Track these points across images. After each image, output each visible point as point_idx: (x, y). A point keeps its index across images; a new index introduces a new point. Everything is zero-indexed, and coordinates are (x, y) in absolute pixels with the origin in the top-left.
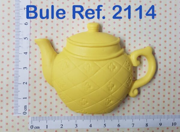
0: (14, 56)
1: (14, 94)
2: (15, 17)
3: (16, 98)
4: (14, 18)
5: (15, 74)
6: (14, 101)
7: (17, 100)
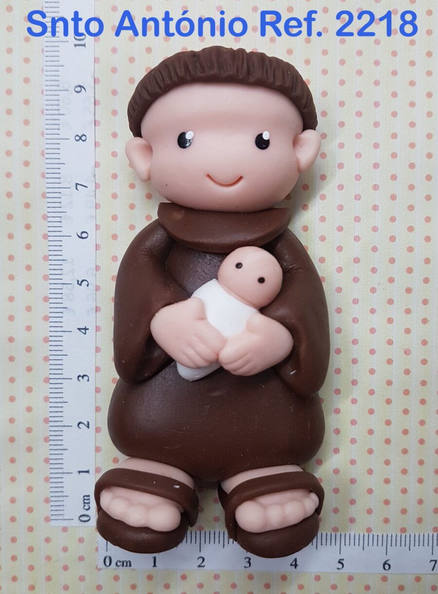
0: (46, 340)
1: (51, 457)
2: (49, 215)
3: (56, 471)
4: (45, 217)
5: (51, 395)
6: (51, 480)
7: (60, 476)
